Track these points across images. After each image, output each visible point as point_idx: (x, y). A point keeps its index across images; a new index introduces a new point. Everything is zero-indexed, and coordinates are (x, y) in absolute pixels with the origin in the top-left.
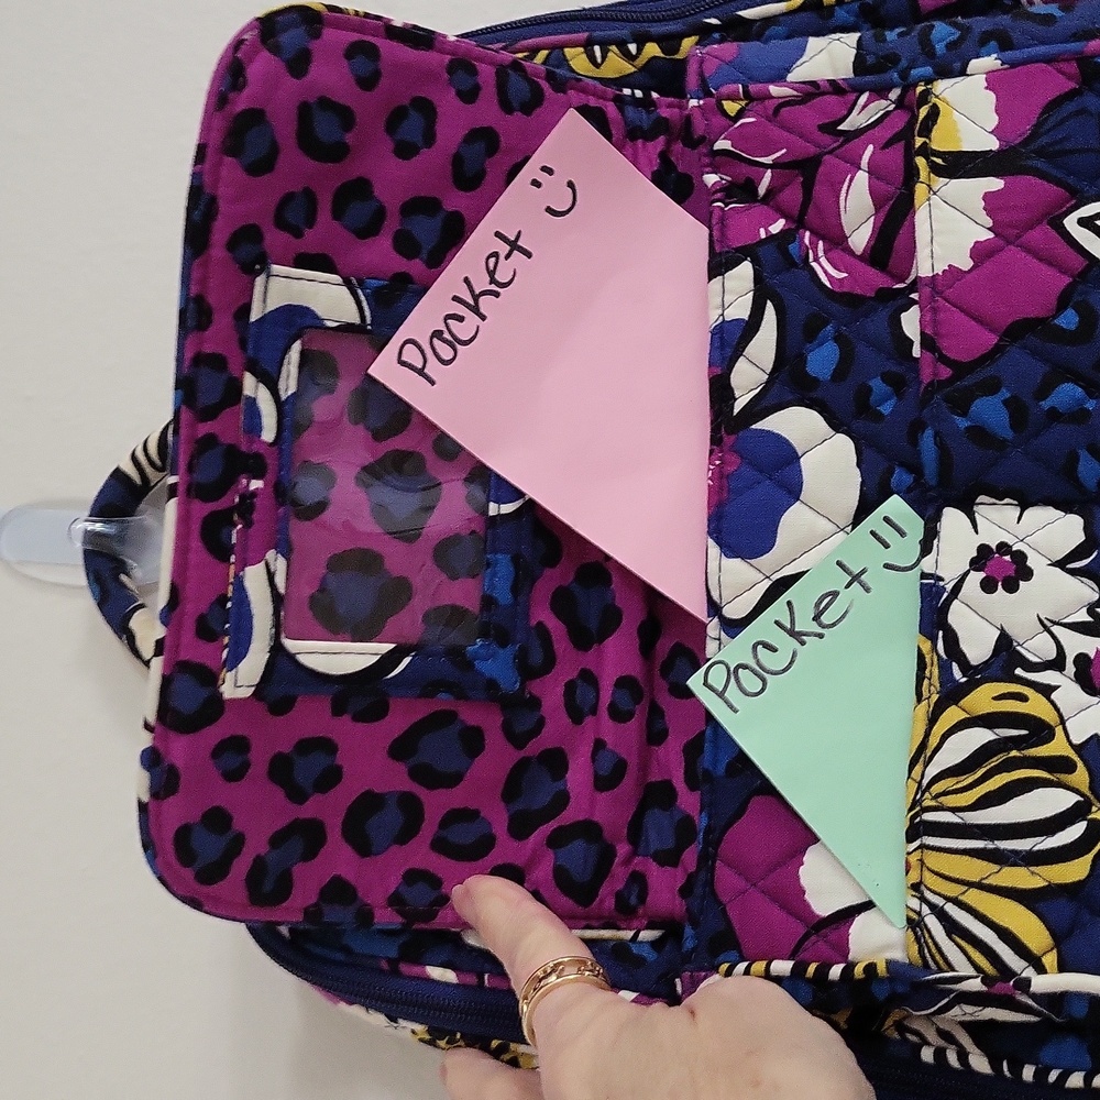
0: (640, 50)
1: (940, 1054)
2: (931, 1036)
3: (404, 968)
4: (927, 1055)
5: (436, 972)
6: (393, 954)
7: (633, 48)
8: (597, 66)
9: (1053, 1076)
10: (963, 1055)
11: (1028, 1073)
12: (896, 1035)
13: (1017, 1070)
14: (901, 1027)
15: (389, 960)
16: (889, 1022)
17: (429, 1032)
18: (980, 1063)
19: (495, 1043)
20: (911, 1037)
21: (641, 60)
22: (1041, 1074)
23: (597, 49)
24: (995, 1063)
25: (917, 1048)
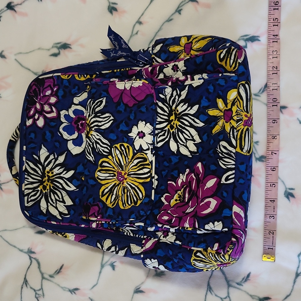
0: (87, 76)
1: (127, 233)
2: (126, 231)
3: (48, 222)
4: (125, 234)
5: (53, 223)
6: (46, 220)
7: (85, 76)
8: (80, 78)
9: (140, 236)
10: (130, 233)
11: (137, 236)
12: (122, 231)
13: (136, 235)
14: (122, 230)
15: (45, 220)
16: (121, 229)
17: (52, 232)
18: (132, 235)
19: (63, 233)
20: (124, 231)
21: (87, 78)
22: (138, 236)
23: (80, 75)
24: (133, 235)
25: (124, 232)
